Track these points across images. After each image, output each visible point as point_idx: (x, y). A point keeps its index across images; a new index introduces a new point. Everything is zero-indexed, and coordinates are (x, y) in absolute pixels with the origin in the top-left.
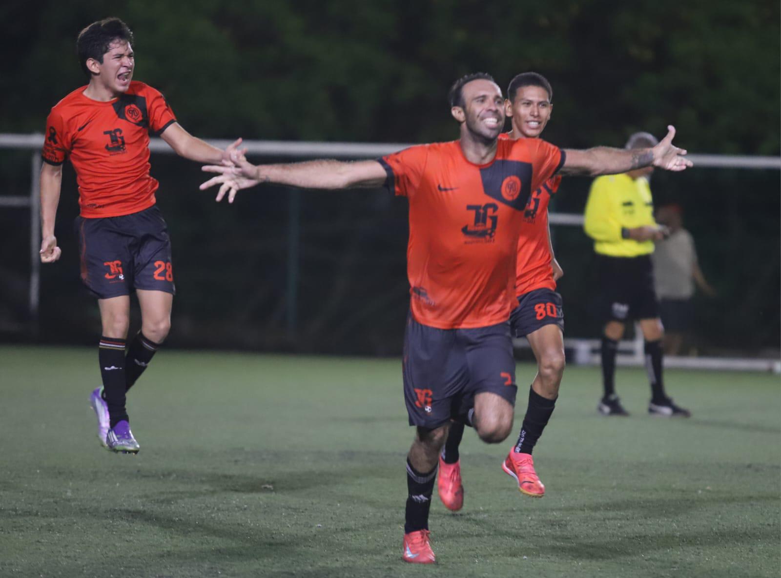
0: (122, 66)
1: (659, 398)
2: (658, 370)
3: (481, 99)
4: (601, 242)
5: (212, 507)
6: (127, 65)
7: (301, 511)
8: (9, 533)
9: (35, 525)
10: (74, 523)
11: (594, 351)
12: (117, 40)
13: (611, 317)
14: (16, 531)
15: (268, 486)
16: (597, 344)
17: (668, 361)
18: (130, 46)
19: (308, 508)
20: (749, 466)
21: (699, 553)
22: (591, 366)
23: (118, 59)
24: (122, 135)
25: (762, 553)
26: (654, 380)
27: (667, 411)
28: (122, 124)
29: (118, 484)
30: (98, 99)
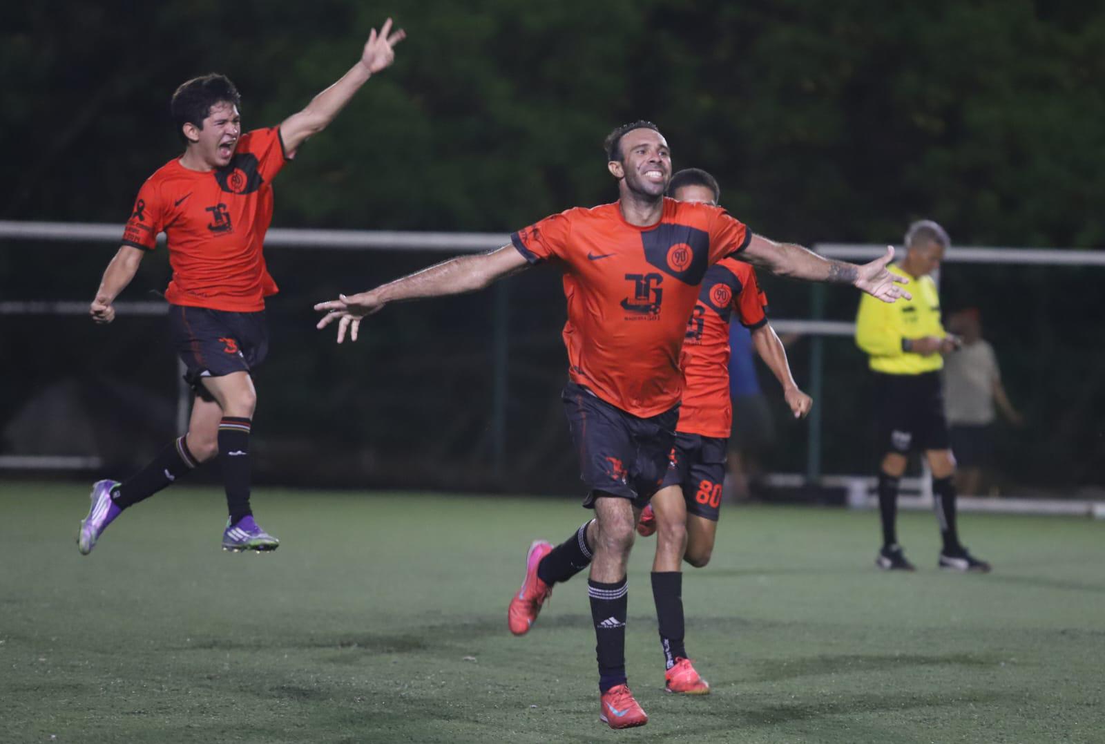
0: (225, 134)
1: (952, 547)
2: (950, 514)
3: (641, 149)
4: (877, 356)
5: (402, 684)
6: (232, 133)
7: (511, 688)
8: (153, 716)
9: (184, 706)
10: (233, 704)
11: (871, 492)
12: (220, 103)
13: (890, 447)
14: (161, 713)
15: (470, 658)
16: (874, 482)
17: (962, 503)
18: (235, 109)
19: (520, 685)
20: (1063, 633)
21: (1002, 739)
22: (867, 510)
23: (220, 126)
24: (226, 211)
25: (1079, 739)
26: (945, 525)
27: (961, 564)
28: (226, 198)
29: (286, 656)
30: (197, 169)
